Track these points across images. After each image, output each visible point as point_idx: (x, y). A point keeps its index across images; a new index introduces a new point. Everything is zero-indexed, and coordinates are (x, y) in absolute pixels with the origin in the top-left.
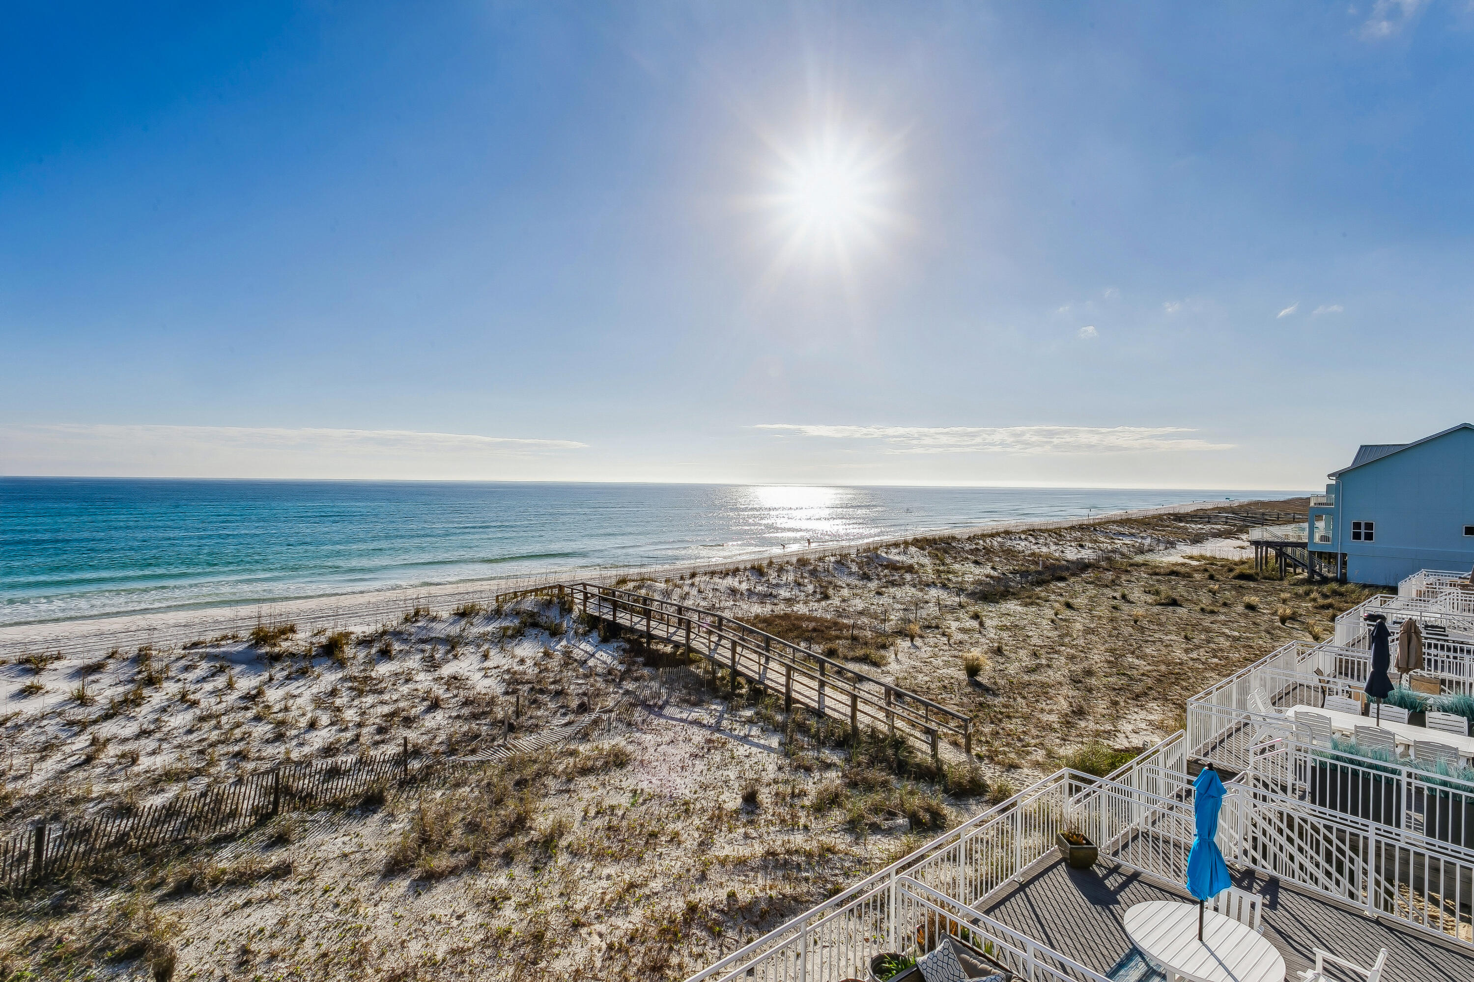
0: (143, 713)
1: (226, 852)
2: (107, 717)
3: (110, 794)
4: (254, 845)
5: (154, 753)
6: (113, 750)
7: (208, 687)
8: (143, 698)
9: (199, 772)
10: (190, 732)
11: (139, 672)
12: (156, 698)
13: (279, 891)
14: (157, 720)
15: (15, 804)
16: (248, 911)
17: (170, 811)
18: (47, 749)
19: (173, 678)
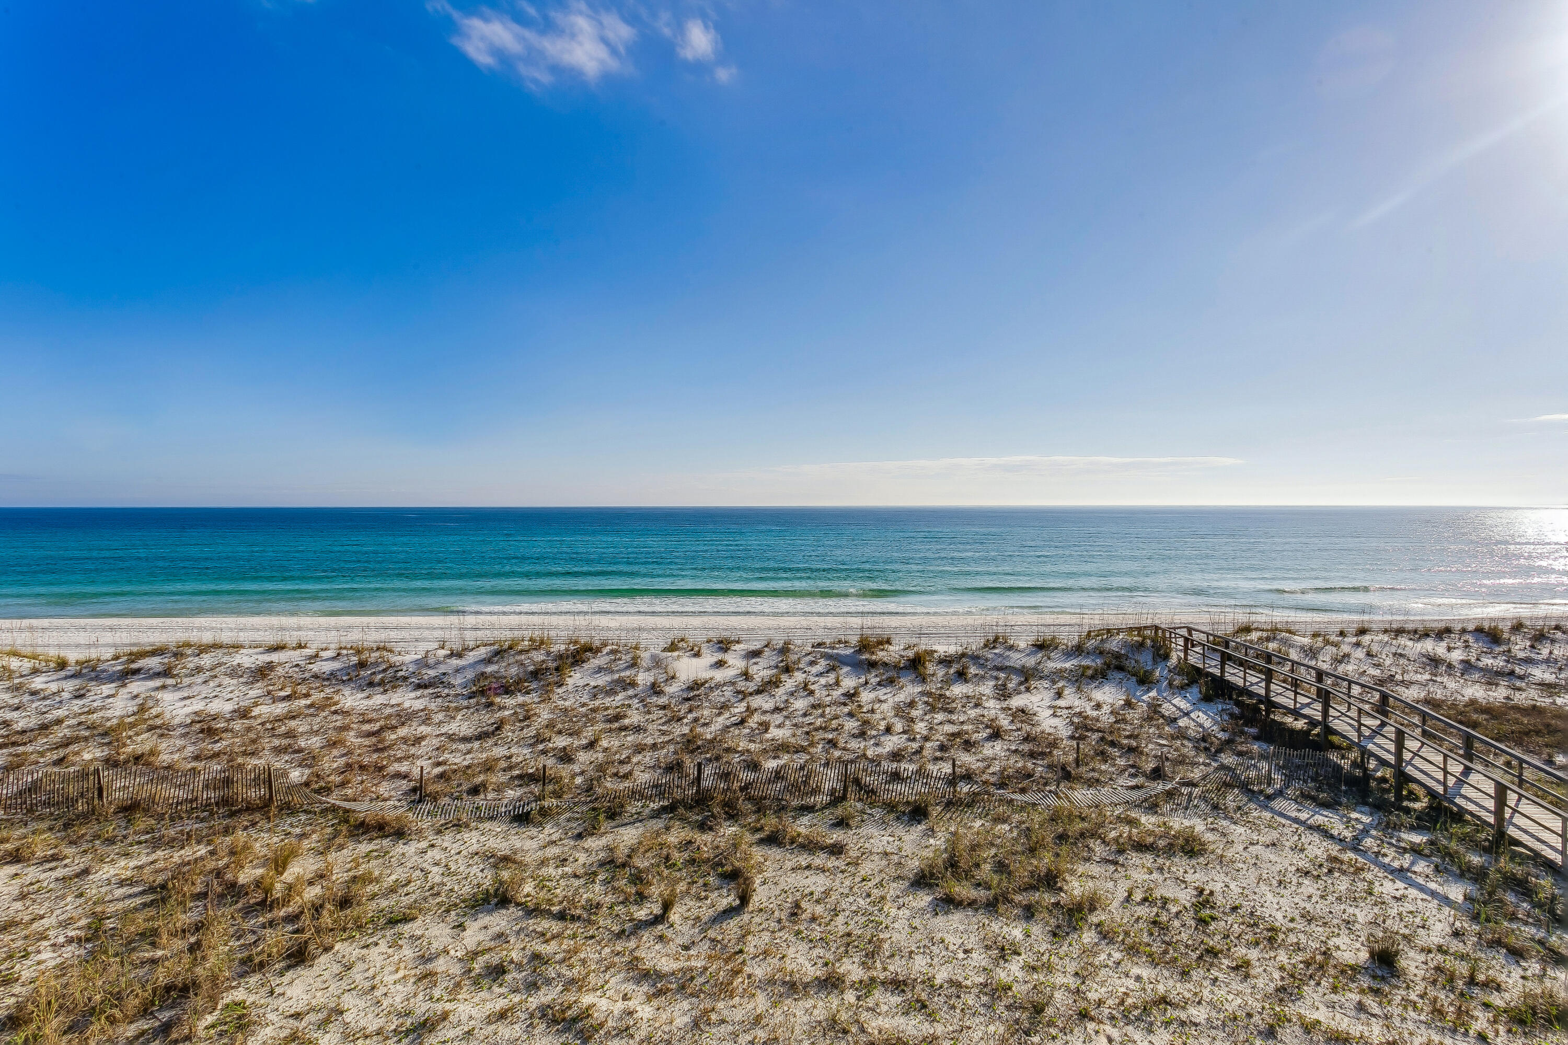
0: (780, 693)
1: (805, 820)
2: (759, 692)
3: (748, 751)
4: (825, 820)
5: (779, 726)
6: (756, 718)
7: (823, 681)
8: (781, 682)
9: (803, 749)
10: (805, 715)
11: (782, 661)
12: (789, 683)
13: (831, 866)
14: (787, 701)
15: (700, 743)
16: (807, 873)
17: (778, 775)
18: (724, 707)
19: (802, 669)
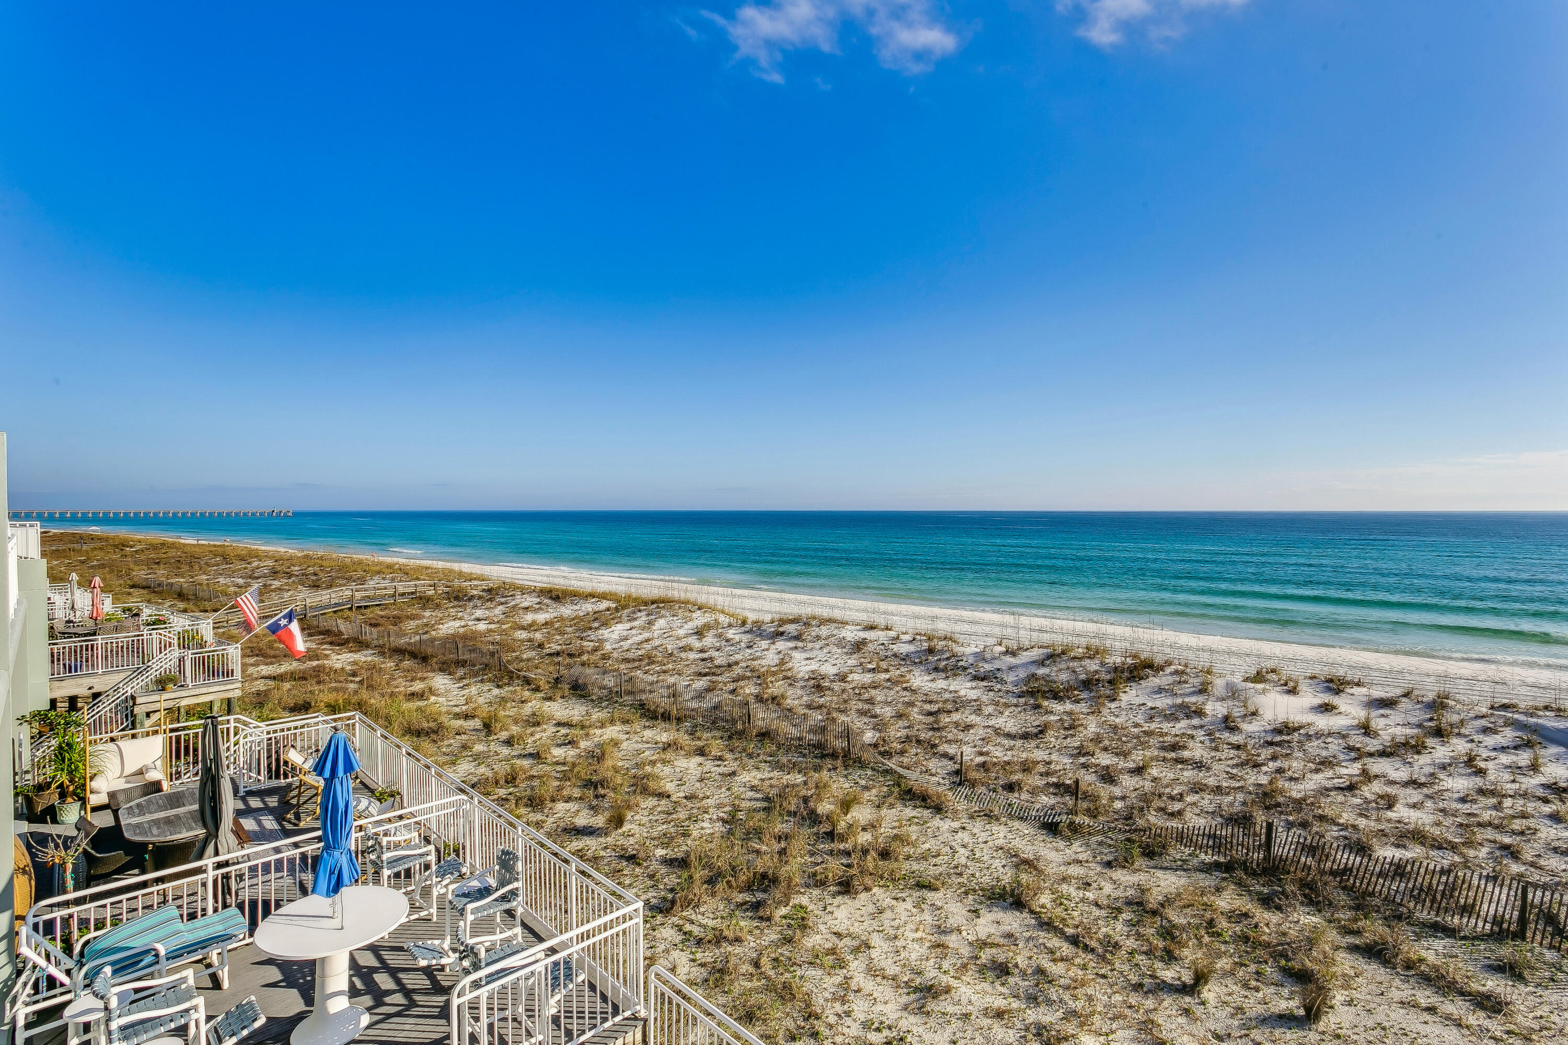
0: (1421, 762)
1: (1440, 944)
2: (1383, 754)
3: (1354, 827)
4: (1475, 956)
5: (1414, 806)
6: (1377, 787)
7: (1505, 759)
8: (1425, 748)
9: (1453, 847)
10: (1463, 800)
11: (1431, 719)
12: (1441, 752)
13: (1475, 1023)
14: (1432, 775)
15: (1281, 799)
16: (1427, 1017)
17: (1399, 870)
18: (1325, 763)
19: (1465, 736)
